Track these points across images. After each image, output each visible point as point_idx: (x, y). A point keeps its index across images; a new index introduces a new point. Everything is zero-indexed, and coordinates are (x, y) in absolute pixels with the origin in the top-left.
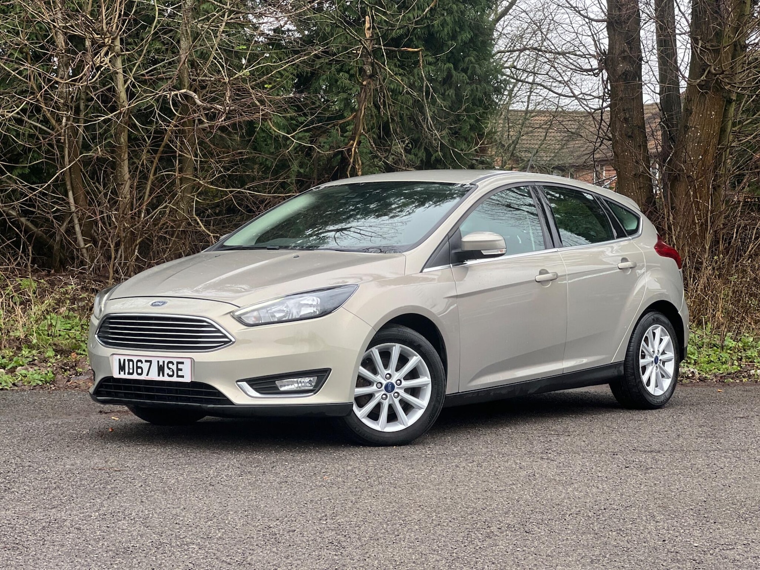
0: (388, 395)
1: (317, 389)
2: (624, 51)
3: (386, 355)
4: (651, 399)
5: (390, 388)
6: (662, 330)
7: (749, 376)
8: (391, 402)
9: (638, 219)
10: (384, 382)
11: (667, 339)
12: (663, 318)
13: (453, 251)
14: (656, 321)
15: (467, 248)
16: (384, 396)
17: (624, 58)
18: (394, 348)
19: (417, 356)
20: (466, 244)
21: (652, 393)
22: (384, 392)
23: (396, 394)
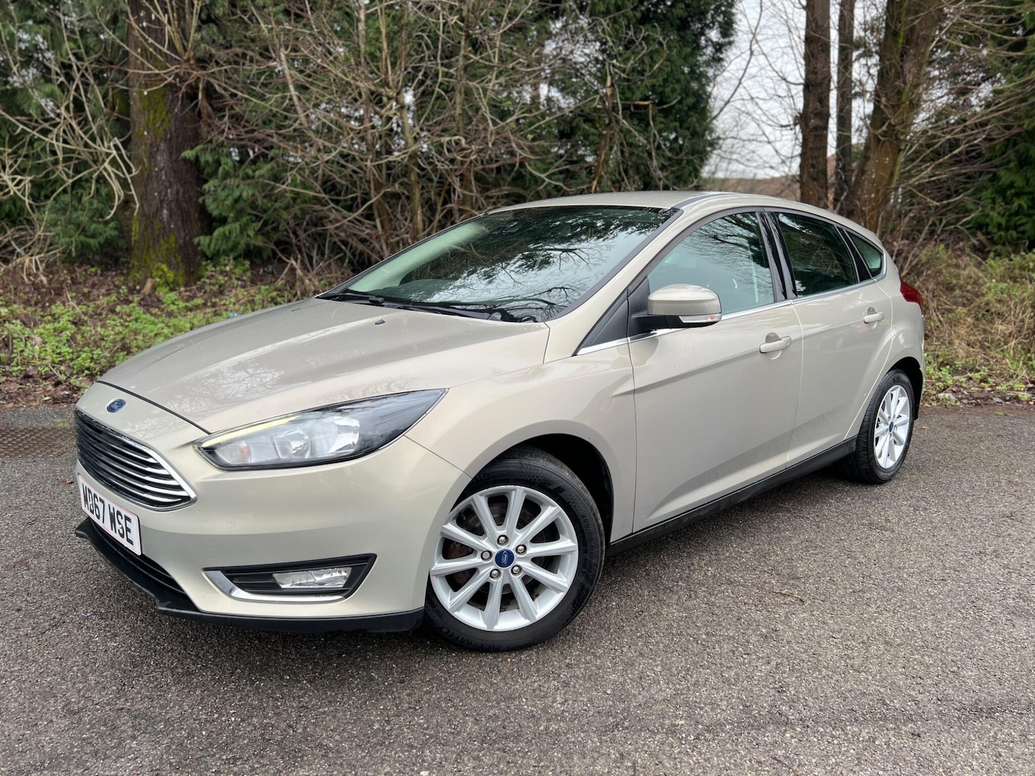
0: (502, 572)
1: (350, 589)
2: (817, 109)
3: (499, 504)
4: (882, 474)
5: (504, 559)
6: (901, 391)
7: (938, 400)
8: (507, 582)
9: (881, 254)
10: (495, 551)
11: (904, 400)
12: (904, 378)
13: (634, 316)
14: (896, 381)
15: (657, 311)
16: (495, 572)
17: (816, 115)
18: (514, 493)
19: (553, 506)
20: (655, 305)
21: (883, 466)
22: (494, 566)
23: (516, 568)
